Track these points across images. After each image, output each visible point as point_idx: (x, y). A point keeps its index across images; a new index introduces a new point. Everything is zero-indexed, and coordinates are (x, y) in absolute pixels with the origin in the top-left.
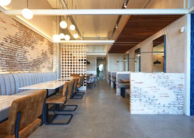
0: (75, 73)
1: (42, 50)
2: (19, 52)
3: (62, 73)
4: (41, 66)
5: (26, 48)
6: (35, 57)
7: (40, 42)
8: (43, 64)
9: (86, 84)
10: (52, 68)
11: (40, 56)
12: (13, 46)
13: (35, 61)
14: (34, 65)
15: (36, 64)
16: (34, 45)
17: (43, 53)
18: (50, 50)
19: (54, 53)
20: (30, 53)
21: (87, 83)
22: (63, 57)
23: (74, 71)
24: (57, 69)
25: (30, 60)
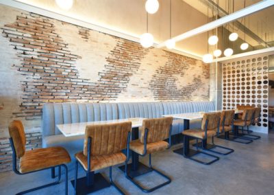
0: (246, 103)
1: (194, 76)
2: (169, 81)
3: (223, 103)
4: (192, 94)
5: (175, 76)
6: (185, 85)
7: (191, 66)
8: (196, 92)
9: (267, 123)
10: (208, 96)
11: (192, 83)
12: (163, 75)
13: (185, 89)
14: (184, 94)
15: (187, 92)
16: (184, 71)
17: (195, 79)
18: (205, 74)
19: (212, 76)
20: (180, 80)
21: (269, 122)
22: (225, 81)
23: (243, 101)
24: (215, 98)
25: (179, 88)
